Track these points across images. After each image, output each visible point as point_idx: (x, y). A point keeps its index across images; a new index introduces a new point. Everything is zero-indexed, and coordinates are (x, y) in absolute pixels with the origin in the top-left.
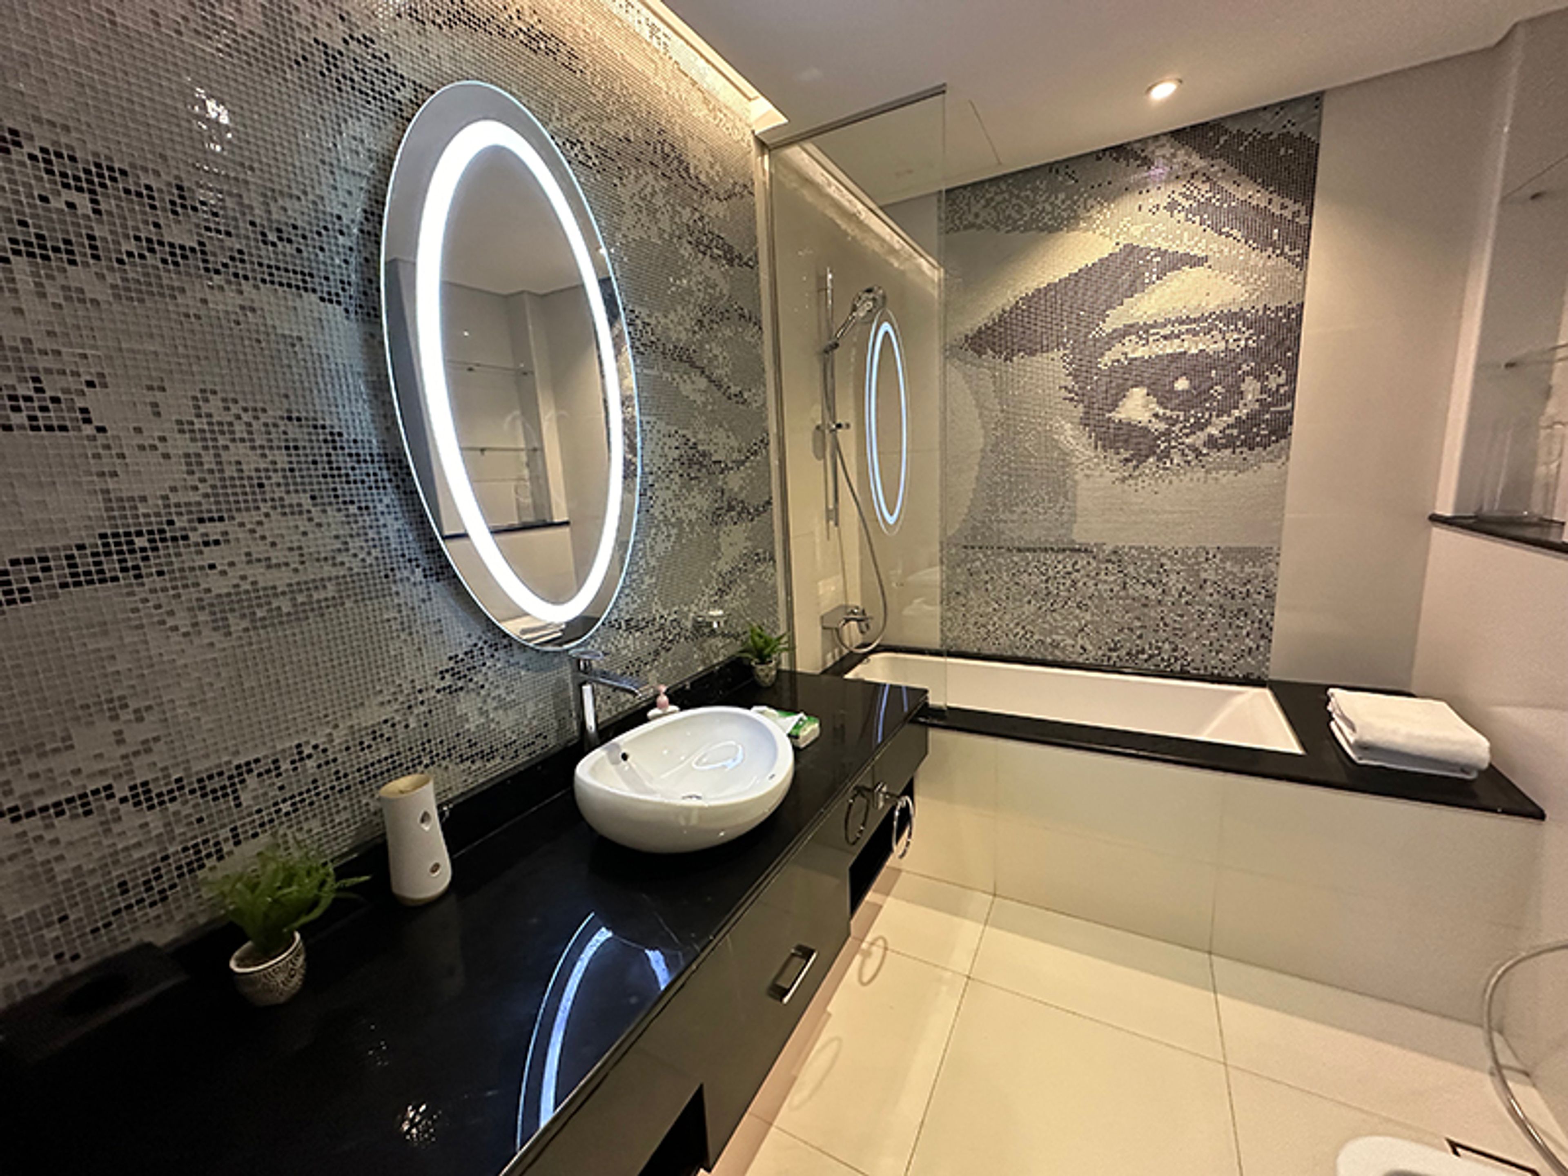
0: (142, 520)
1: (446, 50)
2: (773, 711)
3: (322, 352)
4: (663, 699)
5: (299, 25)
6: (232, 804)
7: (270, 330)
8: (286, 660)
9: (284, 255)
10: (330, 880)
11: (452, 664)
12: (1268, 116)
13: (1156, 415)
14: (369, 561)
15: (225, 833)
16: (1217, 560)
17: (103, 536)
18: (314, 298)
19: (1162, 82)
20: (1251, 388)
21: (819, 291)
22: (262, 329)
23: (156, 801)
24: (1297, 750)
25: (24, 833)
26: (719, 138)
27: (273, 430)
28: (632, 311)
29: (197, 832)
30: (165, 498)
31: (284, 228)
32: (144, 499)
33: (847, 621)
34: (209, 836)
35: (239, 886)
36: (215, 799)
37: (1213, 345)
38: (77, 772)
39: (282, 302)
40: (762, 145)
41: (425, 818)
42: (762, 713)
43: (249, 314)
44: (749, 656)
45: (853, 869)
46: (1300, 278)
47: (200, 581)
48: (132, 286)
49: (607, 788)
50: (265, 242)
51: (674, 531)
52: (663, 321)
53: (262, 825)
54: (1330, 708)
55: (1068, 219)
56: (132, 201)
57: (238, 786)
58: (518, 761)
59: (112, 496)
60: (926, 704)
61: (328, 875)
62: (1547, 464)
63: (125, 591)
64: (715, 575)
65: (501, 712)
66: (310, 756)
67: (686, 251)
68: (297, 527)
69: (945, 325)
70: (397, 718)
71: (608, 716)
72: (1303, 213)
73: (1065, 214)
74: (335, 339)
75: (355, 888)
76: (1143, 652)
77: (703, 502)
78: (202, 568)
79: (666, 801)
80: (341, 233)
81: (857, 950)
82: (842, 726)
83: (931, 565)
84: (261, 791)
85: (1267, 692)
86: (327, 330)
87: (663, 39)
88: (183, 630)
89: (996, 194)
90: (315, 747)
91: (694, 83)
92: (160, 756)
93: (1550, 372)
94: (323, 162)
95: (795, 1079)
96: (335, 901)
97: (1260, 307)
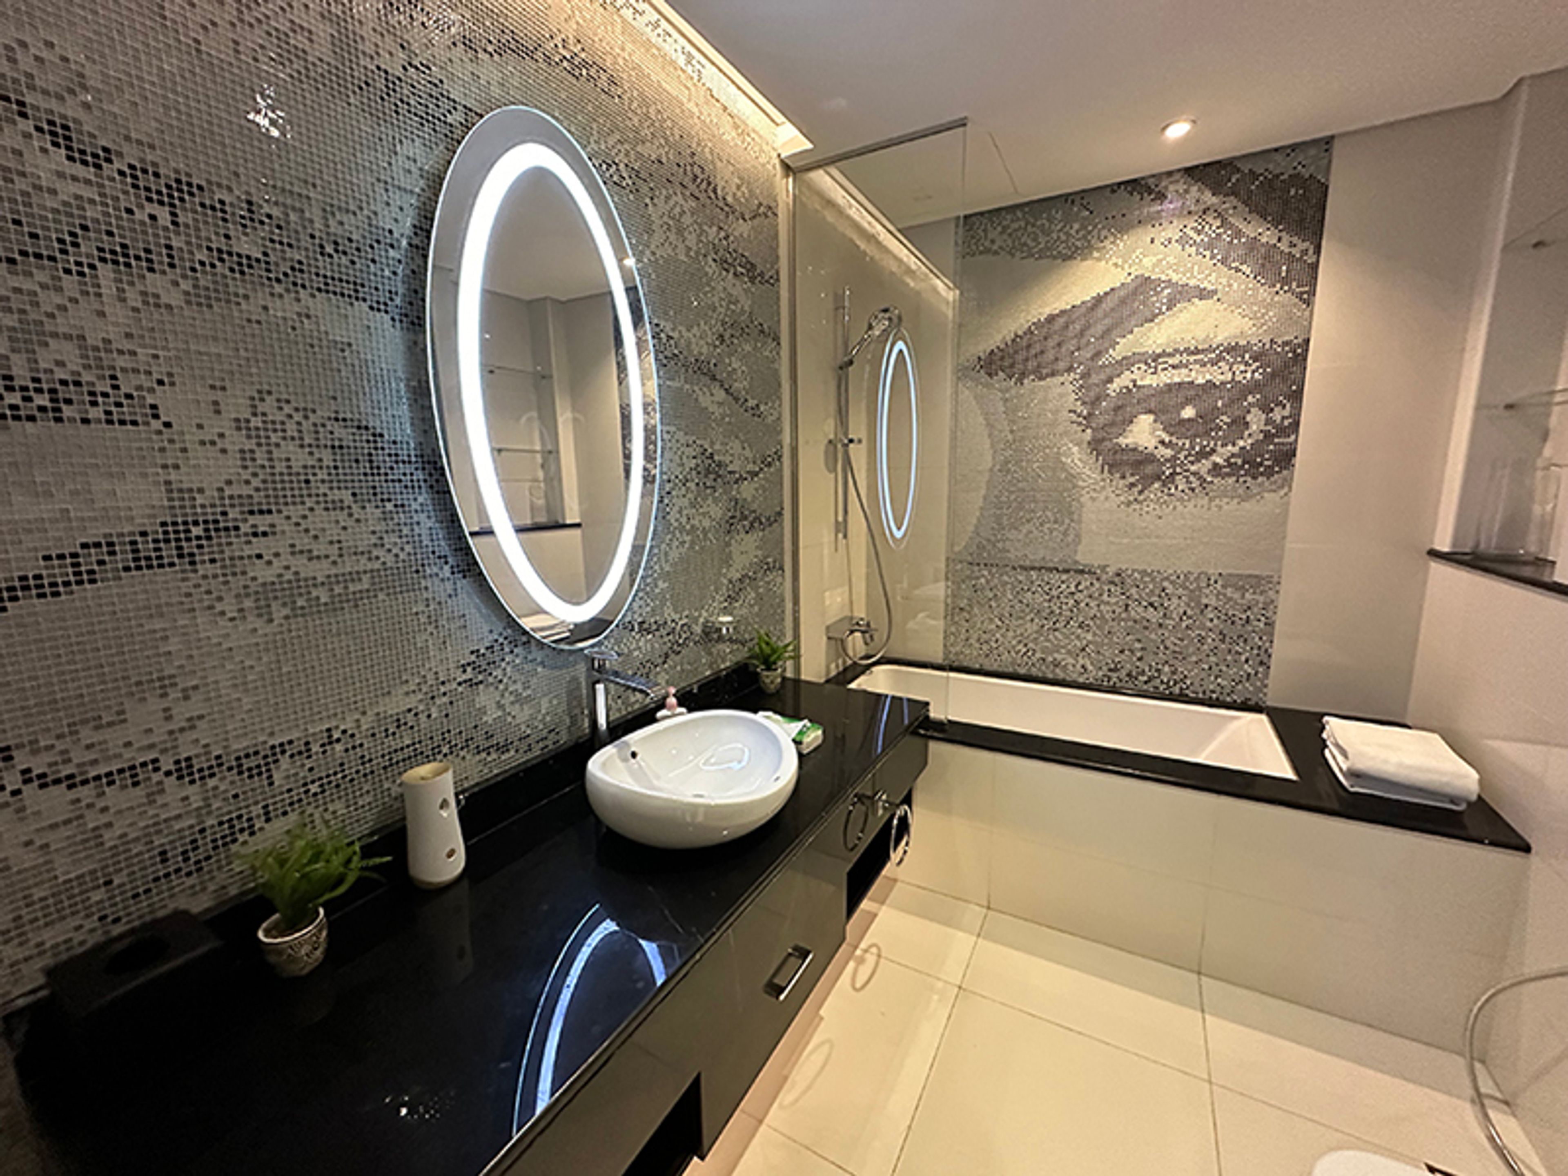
0: (199, 510)
1: (496, 76)
2: (778, 717)
3: (369, 357)
4: (672, 700)
5: (364, 53)
6: (266, 782)
7: (323, 336)
8: (322, 648)
9: (339, 265)
10: (356, 858)
11: (473, 658)
12: (1278, 157)
13: (1162, 442)
14: (402, 556)
15: (257, 810)
16: (1218, 586)
17: (164, 524)
18: (365, 306)
19: (1177, 121)
20: (1256, 421)
21: (837, 309)
22: (315, 334)
23: (197, 776)
24: (1290, 775)
25: (78, 800)
26: (747, 161)
27: (321, 429)
28: (657, 325)
29: (232, 808)
30: (221, 490)
31: (340, 241)
32: (201, 491)
33: (852, 632)
34: (244, 811)
35: (270, 860)
36: (251, 777)
37: (1218, 375)
38: (128, 744)
39: (335, 310)
40: (787, 168)
41: (444, 804)
42: (767, 717)
43: (305, 321)
44: (755, 662)
45: (850, 874)
46: (1307, 313)
47: (248, 569)
48: (202, 293)
49: (616, 782)
50: (322, 254)
51: (688, 538)
52: (685, 334)
53: (291, 804)
54: (1324, 735)
55: (1083, 248)
56: (206, 215)
57: (272, 766)
58: (530, 756)
59: (174, 486)
60: (927, 717)
61: (355, 853)
62: (1544, 502)
63: (180, 576)
64: (725, 581)
65: (517, 706)
66: (338, 740)
67: (711, 268)
68: (337, 522)
69: (959, 345)
70: (421, 708)
71: (618, 715)
72: (1311, 252)
73: (1078, 244)
74: (381, 346)
75: (376, 868)
76: (1143, 673)
77: (717, 511)
78: (250, 557)
79: (675, 797)
80: (392, 246)
81: (850, 956)
82: (843, 736)
83: (936, 581)
84: (292, 772)
85: (1264, 718)
86: (374, 338)
87: (698, 67)
88: (230, 615)
89: (1012, 221)
90: (344, 732)
91: (725, 109)
92: (203, 733)
93: (1548, 415)
94: (379, 180)
95: (786, 1078)
96: (359, 880)
97: (1267, 340)
